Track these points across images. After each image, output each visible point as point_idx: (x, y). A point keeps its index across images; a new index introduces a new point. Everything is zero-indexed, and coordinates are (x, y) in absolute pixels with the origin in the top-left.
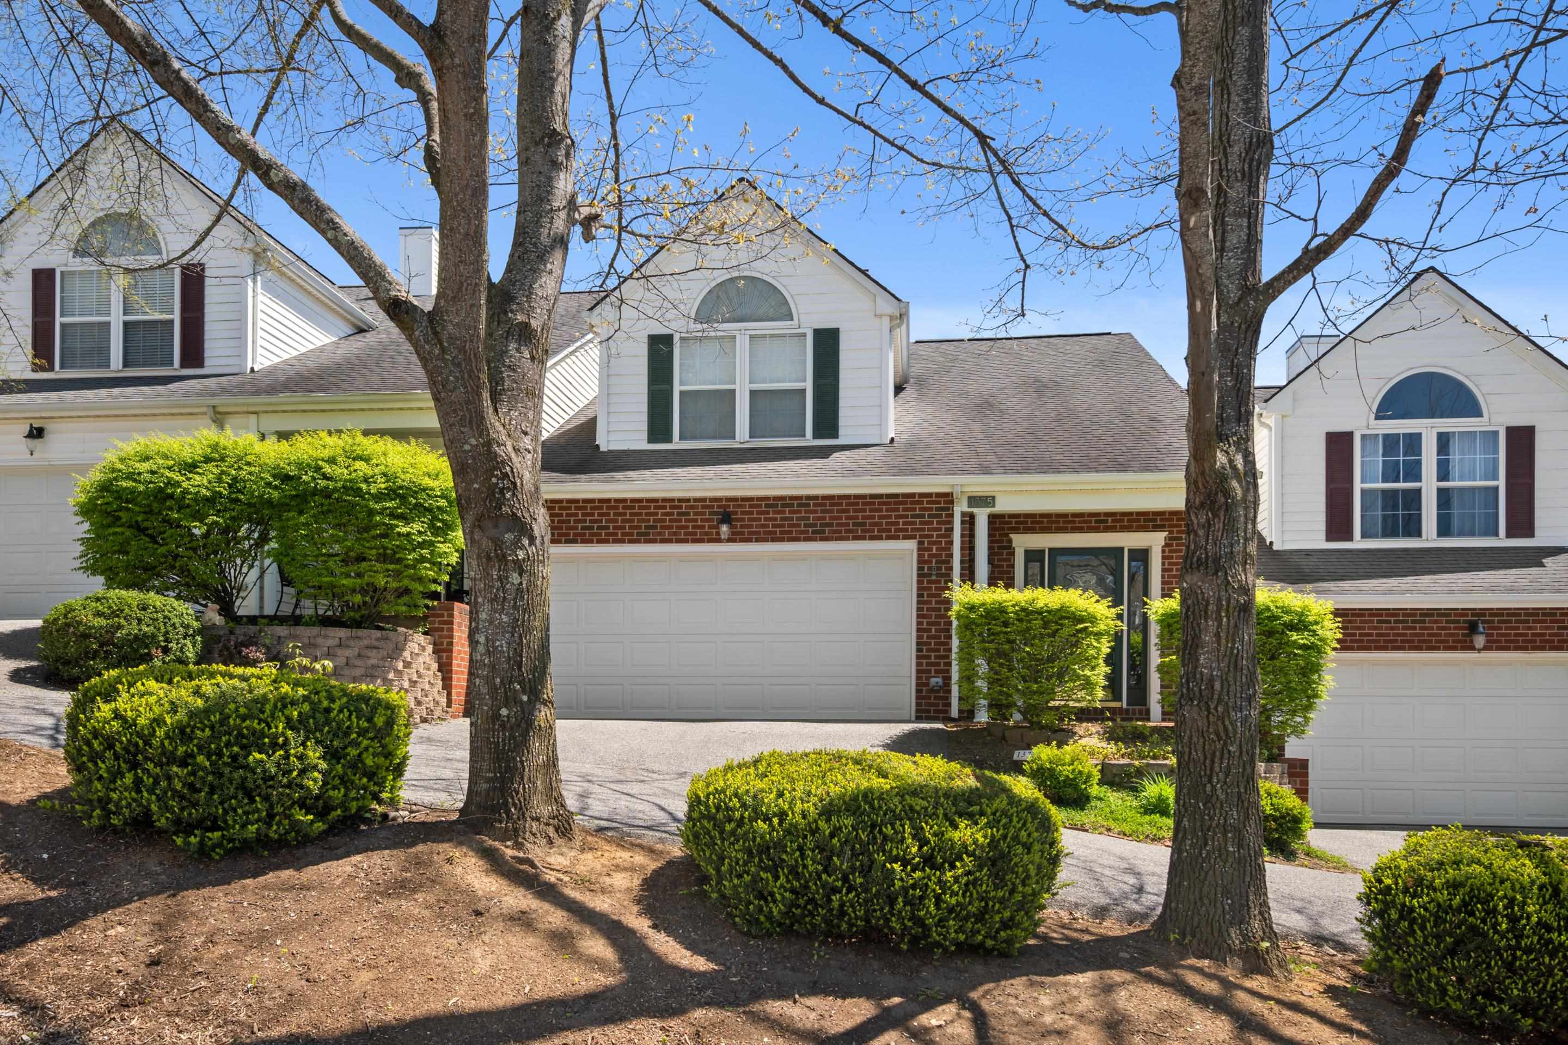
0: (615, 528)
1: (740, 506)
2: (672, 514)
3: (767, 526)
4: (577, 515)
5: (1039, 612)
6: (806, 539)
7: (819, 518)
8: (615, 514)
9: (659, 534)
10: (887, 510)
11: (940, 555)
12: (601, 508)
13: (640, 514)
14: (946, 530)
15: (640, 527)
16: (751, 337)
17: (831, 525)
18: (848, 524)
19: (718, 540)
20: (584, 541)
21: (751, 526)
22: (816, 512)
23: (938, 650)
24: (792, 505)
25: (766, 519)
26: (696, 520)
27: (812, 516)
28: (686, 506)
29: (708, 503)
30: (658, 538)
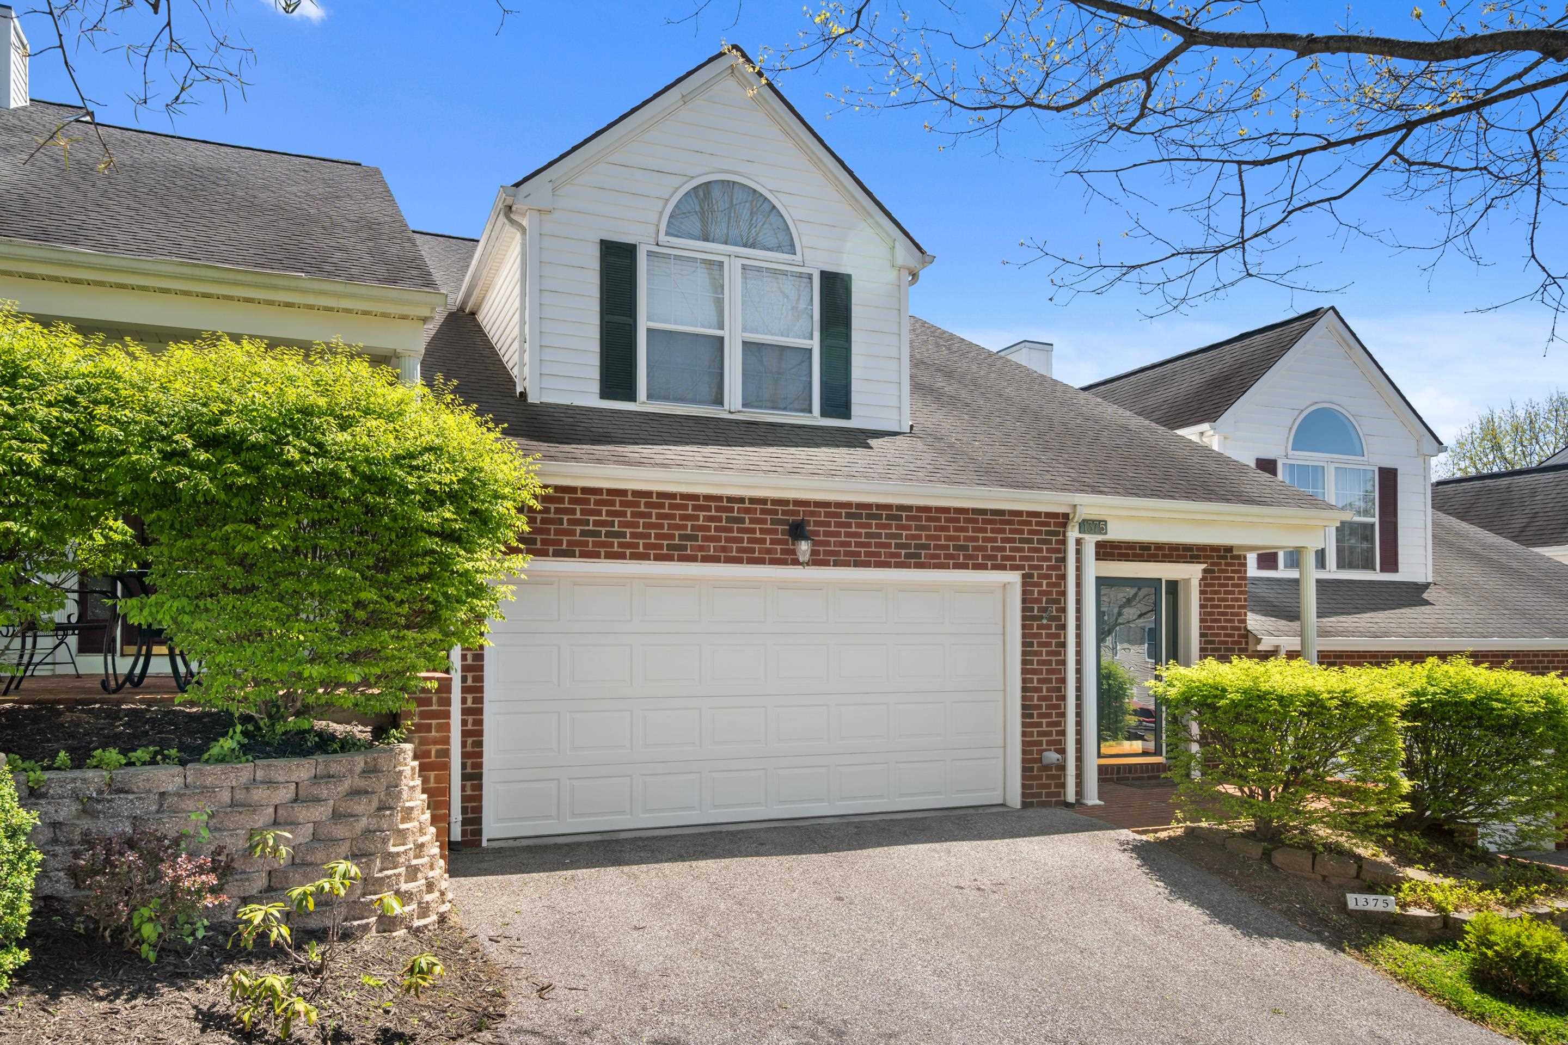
0: (633, 535)
1: (813, 514)
2: (719, 519)
3: (849, 544)
4: (573, 511)
6: (897, 565)
7: (913, 537)
8: (634, 514)
9: (701, 548)
10: (993, 531)
11: (1052, 593)
12: (612, 503)
13: (672, 517)
14: (1057, 560)
15: (672, 537)
16: (744, 267)
17: (928, 547)
18: (947, 547)
19: (796, 562)
20: (586, 555)
21: (827, 543)
22: (909, 527)
23: (1050, 716)
25: (847, 535)
26: (753, 531)
27: (904, 533)
28: (738, 508)
29: (769, 506)
30: (699, 554)
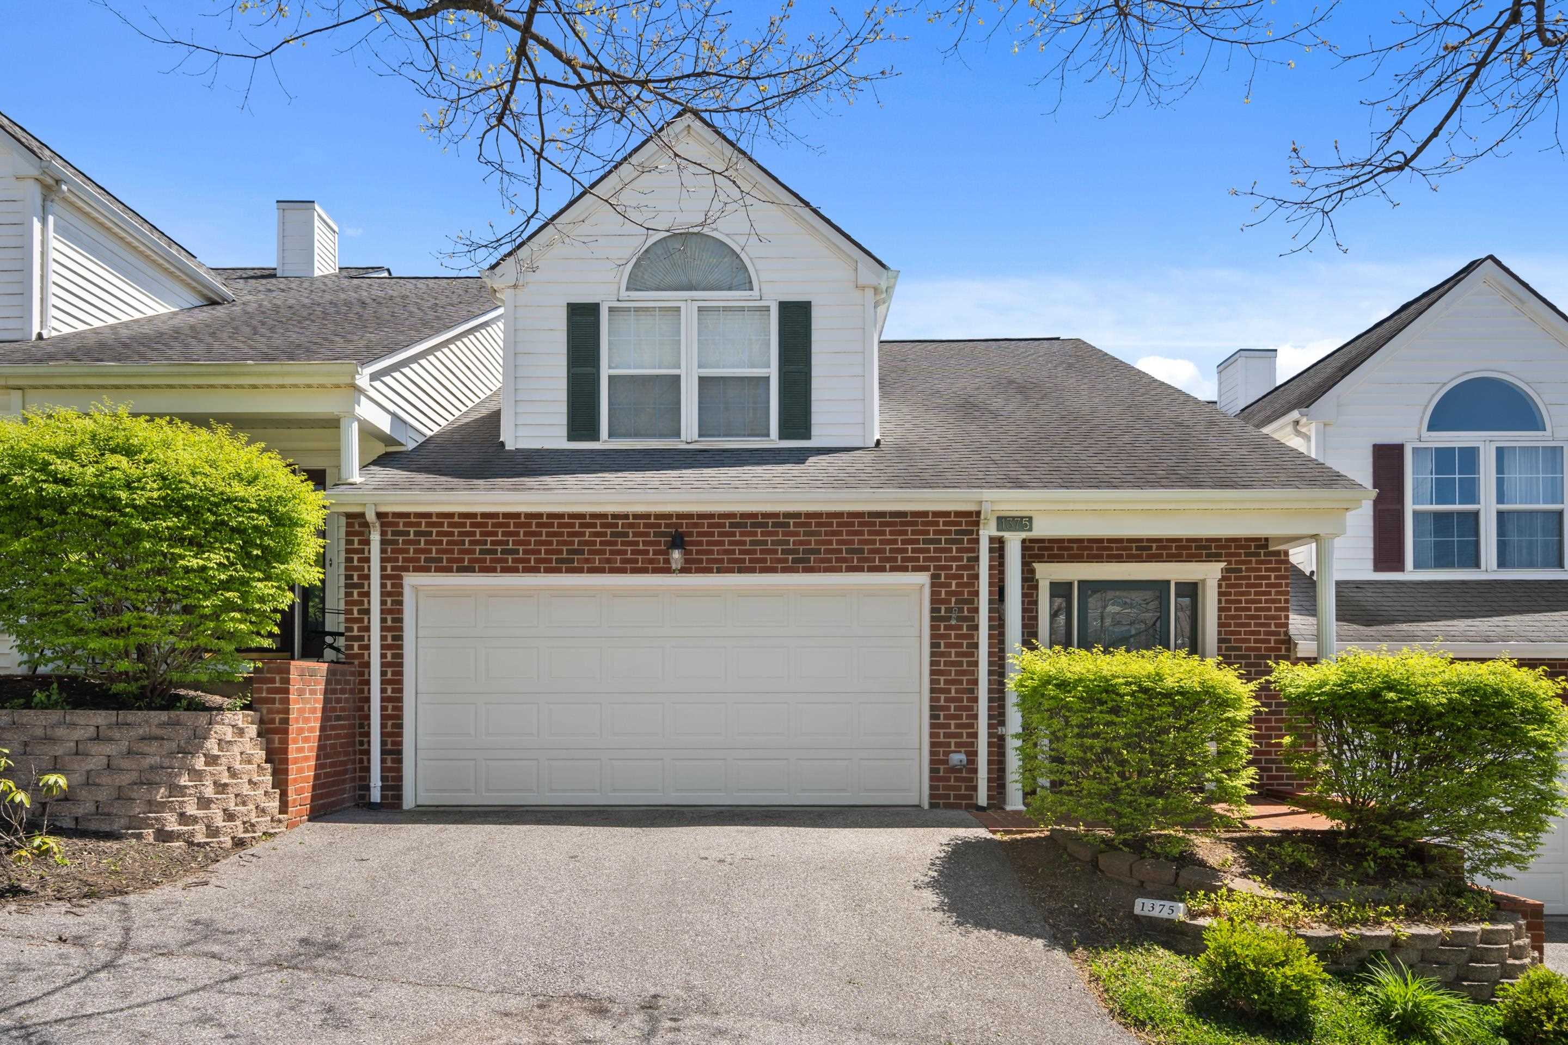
0: (525, 552)
1: (696, 525)
2: (605, 534)
3: (733, 552)
4: (474, 534)
5: (1168, 695)
6: (785, 570)
7: (801, 543)
8: (526, 534)
9: (587, 561)
10: (891, 533)
11: (962, 593)
12: (508, 525)
13: (561, 534)
14: (969, 559)
16: (700, 309)
17: (818, 551)
18: (840, 551)
19: (667, 570)
20: (484, 570)
21: (712, 552)
22: (797, 534)
23: (960, 717)
24: (765, 525)
25: (731, 543)
26: (637, 543)
27: (792, 539)
28: (623, 524)
29: (652, 521)
30: (586, 566)
